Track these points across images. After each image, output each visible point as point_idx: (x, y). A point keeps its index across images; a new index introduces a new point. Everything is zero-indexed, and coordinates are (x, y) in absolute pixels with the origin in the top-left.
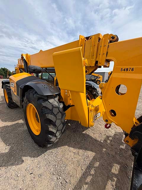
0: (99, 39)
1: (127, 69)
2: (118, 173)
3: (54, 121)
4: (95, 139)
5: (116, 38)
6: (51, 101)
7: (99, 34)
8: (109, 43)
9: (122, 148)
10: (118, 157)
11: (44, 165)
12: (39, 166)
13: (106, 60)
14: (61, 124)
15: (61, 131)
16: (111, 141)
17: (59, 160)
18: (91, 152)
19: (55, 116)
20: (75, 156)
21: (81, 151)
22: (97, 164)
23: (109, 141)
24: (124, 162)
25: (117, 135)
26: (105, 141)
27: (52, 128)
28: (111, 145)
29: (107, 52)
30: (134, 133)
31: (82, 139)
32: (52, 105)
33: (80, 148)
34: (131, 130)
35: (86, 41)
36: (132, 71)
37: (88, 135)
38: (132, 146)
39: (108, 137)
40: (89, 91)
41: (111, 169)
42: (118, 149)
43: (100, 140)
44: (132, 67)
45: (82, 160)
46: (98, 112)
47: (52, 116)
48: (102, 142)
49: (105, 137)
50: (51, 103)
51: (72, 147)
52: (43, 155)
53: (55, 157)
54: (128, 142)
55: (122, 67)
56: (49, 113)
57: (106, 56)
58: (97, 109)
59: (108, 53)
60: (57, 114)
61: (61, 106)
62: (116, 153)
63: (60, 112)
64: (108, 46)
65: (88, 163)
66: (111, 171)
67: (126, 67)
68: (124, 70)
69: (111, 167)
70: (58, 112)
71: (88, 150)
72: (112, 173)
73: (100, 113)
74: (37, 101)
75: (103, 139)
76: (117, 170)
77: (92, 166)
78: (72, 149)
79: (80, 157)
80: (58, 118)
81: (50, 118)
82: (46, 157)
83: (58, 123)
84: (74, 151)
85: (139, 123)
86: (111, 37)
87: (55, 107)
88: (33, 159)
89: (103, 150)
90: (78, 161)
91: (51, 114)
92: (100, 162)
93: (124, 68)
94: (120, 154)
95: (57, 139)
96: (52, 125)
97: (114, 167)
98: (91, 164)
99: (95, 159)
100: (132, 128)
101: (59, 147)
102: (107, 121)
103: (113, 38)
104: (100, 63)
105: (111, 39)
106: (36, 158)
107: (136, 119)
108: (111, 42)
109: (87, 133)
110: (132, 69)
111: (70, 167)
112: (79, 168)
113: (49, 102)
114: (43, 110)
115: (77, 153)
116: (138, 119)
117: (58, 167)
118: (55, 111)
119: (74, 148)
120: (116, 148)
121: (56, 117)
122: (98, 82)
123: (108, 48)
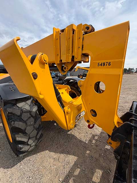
0: (74, 31)
1: (104, 64)
2: (99, 181)
3: (23, 128)
4: (79, 140)
5: (91, 28)
6: (20, 105)
7: (72, 25)
8: (83, 35)
9: (107, 149)
10: (101, 160)
11: (17, 178)
12: (10, 180)
13: (82, 54)
14: (33, 130)
15: (36, 138)
16: (97, 140)
17: (36, 169)
18: (73, 156)
19: (25, 122)
20: (55, 163)
21: (62, 156)
22: (77, 172)
23: (94, 142)
24: (107, 166)
25: (104, 133)
26: (90, 141)
27: (21, 137)
28: (96, 145)
29: (82, 45)
30: (115, 135)
31: (65, 141)
32: (22, 110)
33: (62, 152)
34: (112, 131)
35: (60, 33)
36: (109, 65)
37: (73, 136)
38: (115, 148)
39: (94, 136)
40: (75, 88)
41: (93, 177)
42: (103, 149)
43: (85, 140)
44: (108, 61)
45: (62, 168)
46: (82, 111)
47: (21, 123)
48: (87, 142)
49: (91, 136)
50: (20, 108)
51: (53, 152)
52: (19, 164)
53: (31, 167)
54: (111, 144)
55: (98, 62)
56: (17, 120)
57: (81, 50)
58: (79, 108)
59: (84, 47)
60: (27, 120)
61: (35, 109)
62: (100, 155)
63: (32, 116)
64: (83, 38)
65: (68, 171)
66: (92, 179)
67: (103, 61)
68: (101, 65)
69: (93, 174)
70: (30, 117)
71: (70, 154)
72: (92, 182)
73: (84, 112)
74: (4, 106)
75: (88, 139)
76: (99, 178)
77: (71, 174)
78: (52, 154)
79: (60, 164)
80: (29, 124)
81: (17, 126)
82: (21, 167)
83: (29, 130)
84: (54, 157)
85: (122, 122)
86: (86, 28)
87: (25, 112)
88: (6, 170)
89: (87, 153)
90: (57, 170)
91: (20, 121)
92: (81, 168)
93: (101, 62)
94: (105, 157)
95: (31, 147)
96: (22, 133)
97: (96, 174)
98: (70, 172)
99: (76, 165)
100: (113, 130)
101: (39, 152)
102: (88, 121)
103: (88, 28)
104: (76, 58)
105: (86, 30)
106: (9, 169)
107: (118, 117)
108: (86, 33)
109: (73, 133)
110: (109, 64)
111: (47, 178)
112: (57, 179)
113: (18, 107)
114: (10, 116)
115: (57, 159)
116: (121, 118)
117: (33, 179)
118: (25, 117)
119: (55, 153)
120: (101, 149)
121: (26, 124)
122: (81, 77)
123: (83, 40)
